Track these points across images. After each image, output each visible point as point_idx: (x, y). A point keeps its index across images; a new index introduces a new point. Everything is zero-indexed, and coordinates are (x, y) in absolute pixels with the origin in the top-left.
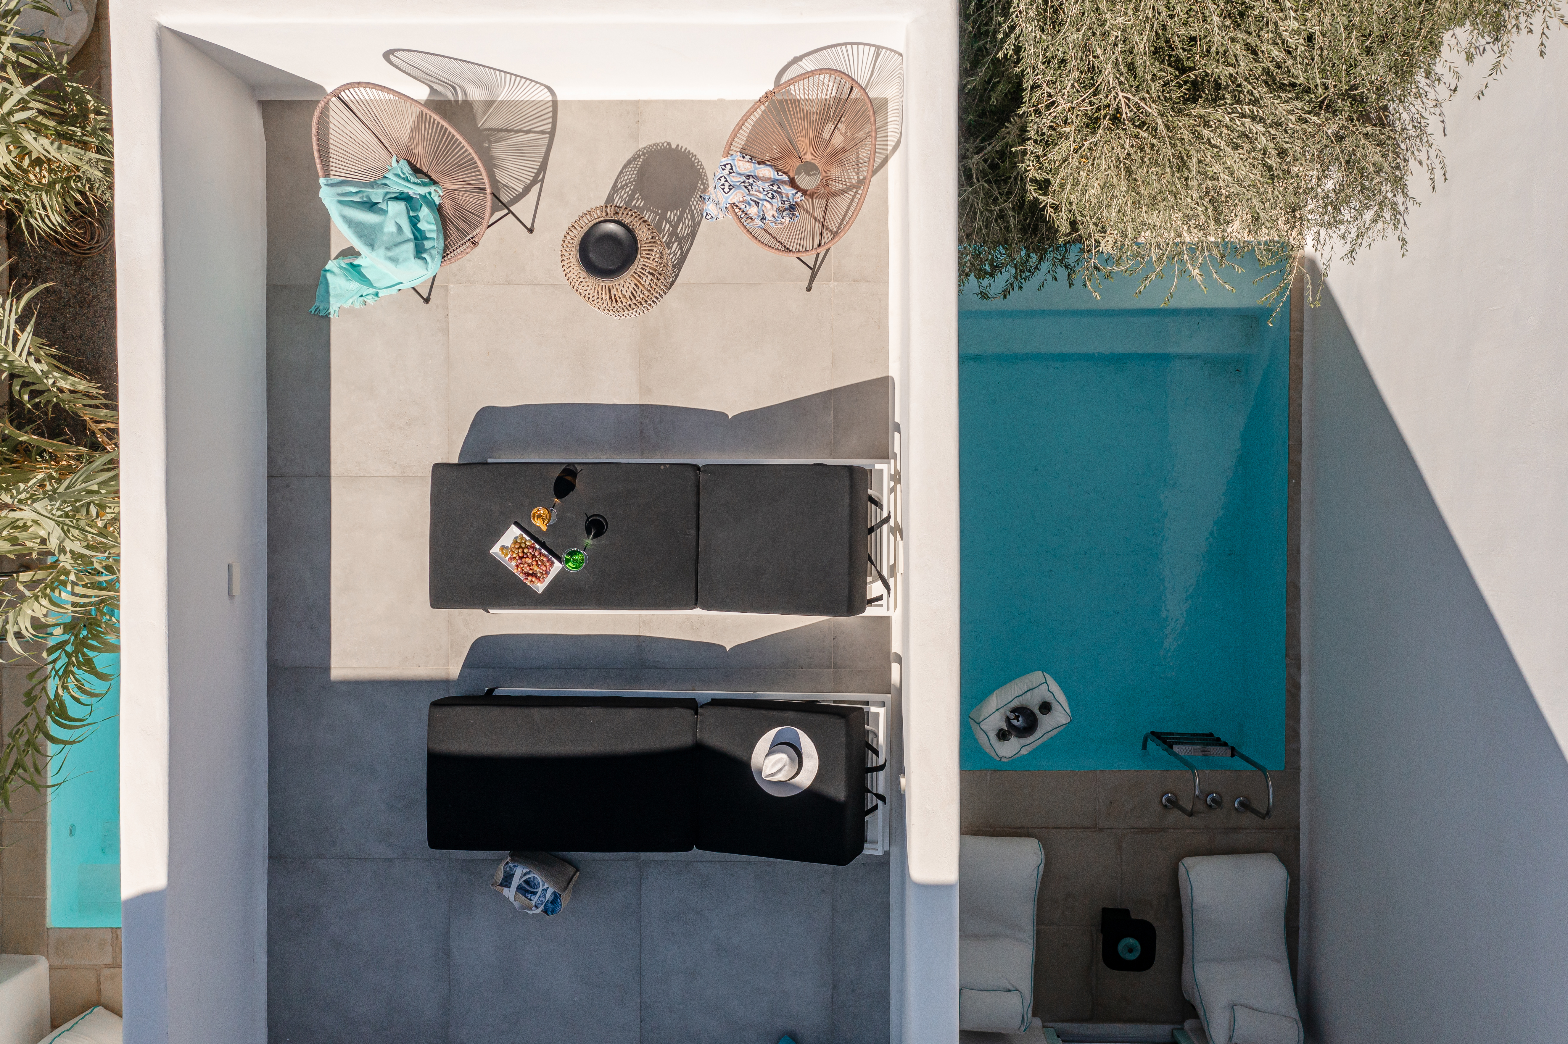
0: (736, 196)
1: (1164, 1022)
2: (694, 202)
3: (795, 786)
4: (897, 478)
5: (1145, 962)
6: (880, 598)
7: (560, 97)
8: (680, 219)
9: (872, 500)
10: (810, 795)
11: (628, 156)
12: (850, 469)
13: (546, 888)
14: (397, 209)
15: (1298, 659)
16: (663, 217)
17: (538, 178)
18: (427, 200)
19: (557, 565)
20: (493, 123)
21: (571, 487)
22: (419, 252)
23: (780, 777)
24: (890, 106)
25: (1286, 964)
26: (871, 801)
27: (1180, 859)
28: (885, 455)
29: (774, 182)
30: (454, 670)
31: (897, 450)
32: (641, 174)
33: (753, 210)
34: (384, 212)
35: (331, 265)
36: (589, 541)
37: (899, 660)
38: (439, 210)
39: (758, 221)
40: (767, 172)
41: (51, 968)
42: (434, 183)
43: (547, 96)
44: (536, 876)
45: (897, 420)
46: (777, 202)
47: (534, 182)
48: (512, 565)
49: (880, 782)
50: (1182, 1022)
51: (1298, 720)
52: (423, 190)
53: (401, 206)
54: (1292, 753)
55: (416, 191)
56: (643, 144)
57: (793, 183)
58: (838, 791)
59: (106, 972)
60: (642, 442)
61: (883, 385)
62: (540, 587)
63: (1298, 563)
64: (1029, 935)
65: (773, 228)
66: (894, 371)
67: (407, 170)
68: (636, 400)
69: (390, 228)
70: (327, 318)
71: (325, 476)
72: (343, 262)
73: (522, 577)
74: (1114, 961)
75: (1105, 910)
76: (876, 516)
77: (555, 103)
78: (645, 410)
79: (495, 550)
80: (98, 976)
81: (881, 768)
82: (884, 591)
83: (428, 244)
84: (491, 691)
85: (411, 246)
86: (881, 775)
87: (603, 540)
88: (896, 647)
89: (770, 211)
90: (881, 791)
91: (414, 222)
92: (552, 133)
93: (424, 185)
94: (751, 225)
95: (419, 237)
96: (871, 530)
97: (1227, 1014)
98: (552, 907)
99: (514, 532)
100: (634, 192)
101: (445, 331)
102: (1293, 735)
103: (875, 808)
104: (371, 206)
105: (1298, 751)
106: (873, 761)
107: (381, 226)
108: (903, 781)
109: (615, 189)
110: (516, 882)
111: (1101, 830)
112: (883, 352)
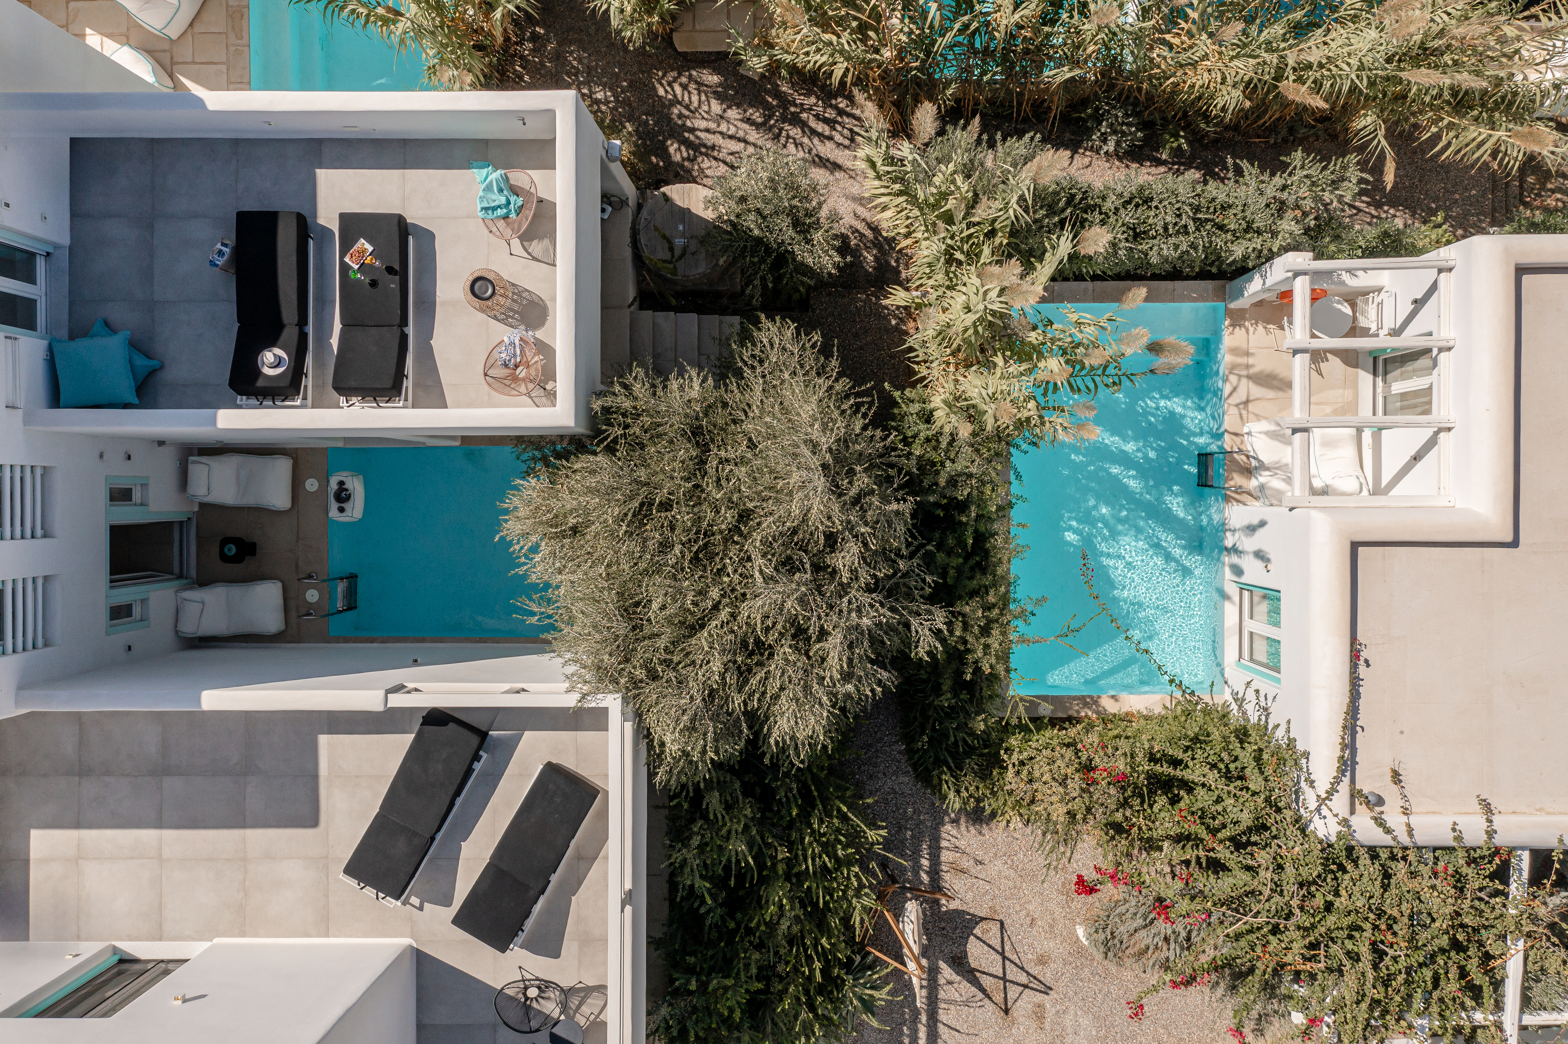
1: (197, 573)
3: (262, 366)
5: (225, 557)
10: (258, 373)
13: (221, 261)
14: (503, 200)
18: (510, 211)
19: (356, 267)
21: (390, 273)
22: (486, 209)
23: (266, 360)
27: (282, 581)
30: (319, 221)
34: (499, 194)
36: (367, 281)
38: (507, 217)
42: (518, 215)
44: (225, 258)
48: (355, 247)
52: (514, 209)
53: (504, 202)
55: (513, 207)
58: (260, 383)
60: (419, 302)
61: (444, 405)
62: (347, 259)
64: (239, 502)
66: (451, 410)
67: (519, 204)
68: (438, 299)
69: (494, 198)
70: (469, 168)
71: (404, 167)
73: (352, 252)
74: (224, 542)
75: (255, 544)
78: (433, 304)
79: (362, 241)
83: (491, 212)
84: (311, 237)
85: (489, 205)
87: (368, 286)
91: (499, 207)
92: (548, 263)
93: (516, 210)
95: (494, 208)
96: (374, 397)
97: (199, 600)
98: (213, 264)
99: (370, 249)
101: (468, 217)
102: (346, 641)
104: (501, 190)
105: (339, 642)
107: (494, 193)
110: (224, 249)
111: (297, 541)
112: (458, 406)
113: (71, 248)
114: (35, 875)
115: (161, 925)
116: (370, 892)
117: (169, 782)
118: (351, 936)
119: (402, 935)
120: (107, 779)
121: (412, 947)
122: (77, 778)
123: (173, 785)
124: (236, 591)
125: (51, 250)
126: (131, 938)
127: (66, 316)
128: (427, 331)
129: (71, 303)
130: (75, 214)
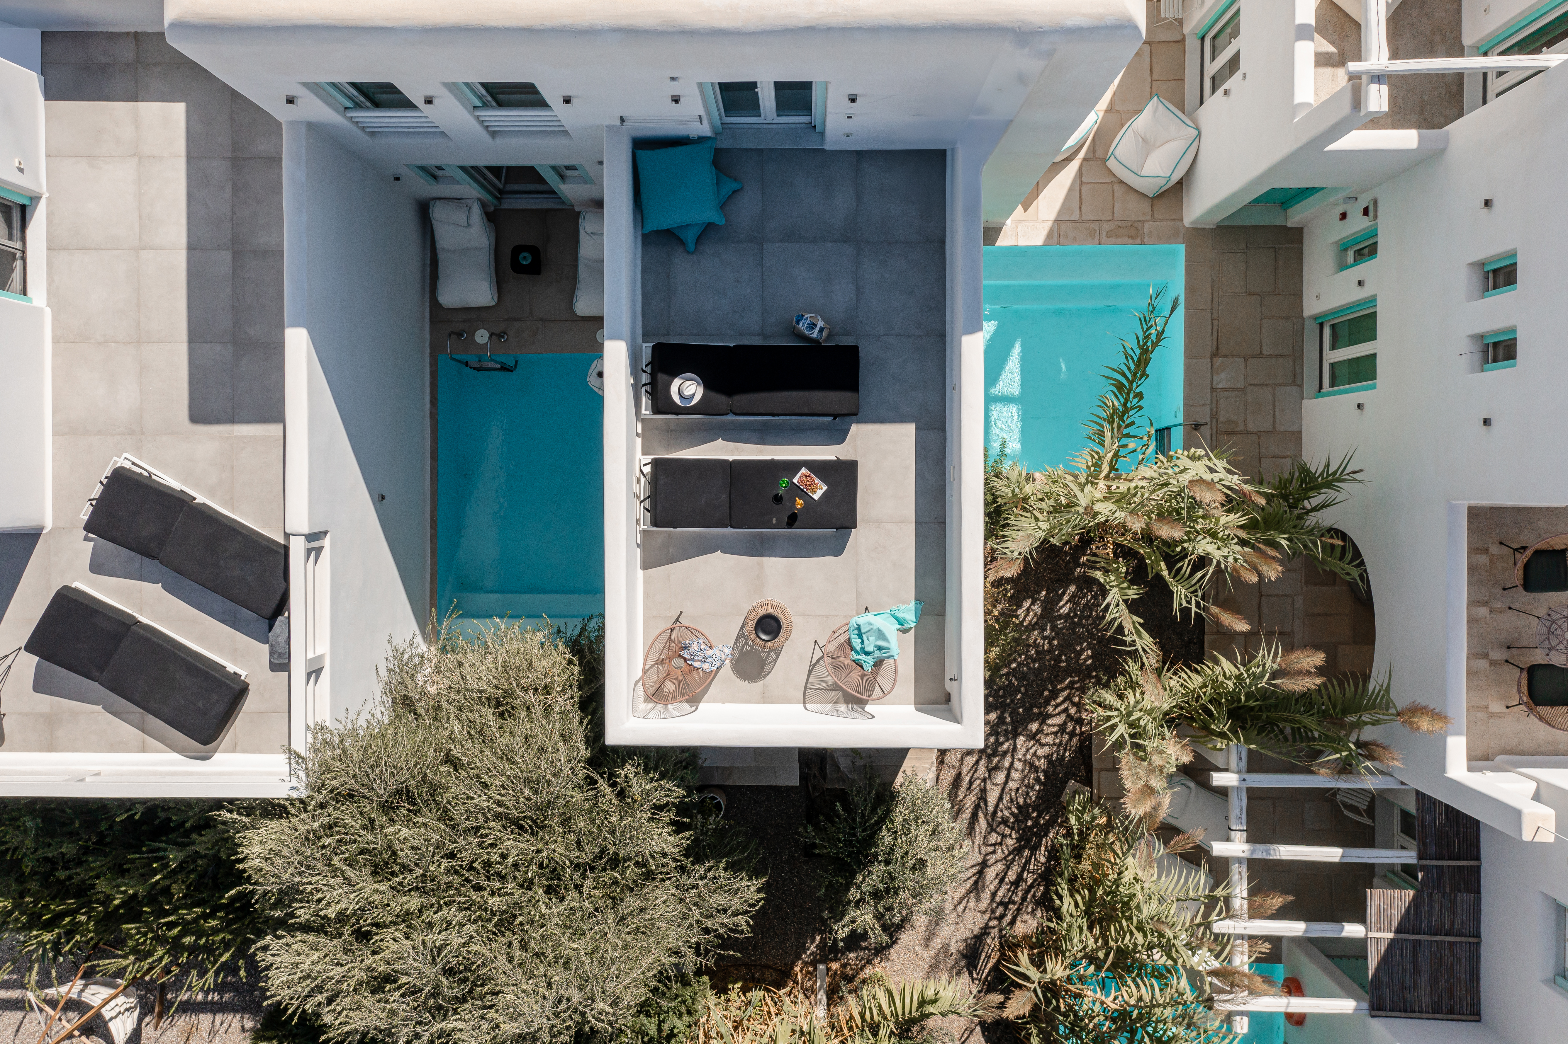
0: (710, 652)
1: (505, 210)
2: (737, 655)
3: (682, 378)
4: (638, 522)
5: (517, 251)
6: (645, 465)
7: (802, 705)
8: (744, 646)
9: (648, 510)
10: (675, 374)
11: (768, 677)
12: (656, 526)
13: (802, 326)
15: (431, 418)
16: (752, 647)
17: (813, 667)
18: (858, 653)
19: (795, 481)
20: (834, 693)
21: (789, 518)
22: (859, 628)
23: (688, 383)
24: (642, 699)
25: (438, 247)
26: (649, 369)
27: (497, 304)
28: (644, 532)
29: (693, 660)
30: (854, 428)
31: (639, 535)
32: (762, 668)
33: (703, 646)
34: (875, 646)
35: (913, 625)
36: (780, 492)
37: (637, 434)
38: (852, 649)
39: (701, 642)
40: (696, 664)
41: (1182, 220)
42: (854, 661)
43: (808, 706)
44: (807, 332)
45: (639, 550)
46: (692, 650)
47: (815, 665)
48: (817, 481)
49: (645, 378)
50: (495, 210)
51: (431, 384)
52: (859, 657)
53: (868, 649)
54: (434, 363)
55: (862, 657)
56: (761, 683)
57: (685, 660)
58: (661, 377)
59: (1148, 218)
60: (762, 539)
61: (645, 566)
62: (804, 470)
63: (431, 472)
64: (582, 262)
65: (694, 639)
66: (640, 573)
67: (864, 666)
68: (765, 559)
69: (872, 639)
70: (916, 599)
71: (918, 523)
72: (906, 626)
73: (812, 475)
74: (534, 251)
75: (539, 277)
76: (647, 504)
77: (804, 703)
78: (761, 555)
79: (825, 488)
80: (1153, 214)
81: (644, 385)
82: (643, 469)
83: (856, 632)
84: (835, 419)
85: (863, 631)
86: (644, 382)
87: (774, 493)
88: (639, 440)
89: (695, 646)
90: (644, 374)
91: (862, 643)
92: (806, 688)
93: (858, 660)
94: (704, 639)
95: (860, 635)
96: (649, 497)
97: (471, 222)
98: (800, 318)
99: (816, 497)
100: (766, 660)
101: (858, 593)
102: (434, 375)
103: (646, 366)
104: (880, 648)
105: (431, 366)
106: (648, 388)
107: (876, 640)
108: (632, 381)
109: (775, 661)
110: (817, 330)
111: (541, 320)
112: (645, 582)
113: (823, 150)
114: (120, 108)
115: (65, 249)
116: (97, 491)
117: (225, 257)
118: (54, 460)
119: (55, 517)
120: (229, 188)
121: (42, 529)
122: (230, 155)
123: (223, 261)
124: (484, 258)
125: (818, 129)
126: (50, 216)
127: (745, 146)
128: (729, 549)
129: (760, 151)
130: (860, 156)
